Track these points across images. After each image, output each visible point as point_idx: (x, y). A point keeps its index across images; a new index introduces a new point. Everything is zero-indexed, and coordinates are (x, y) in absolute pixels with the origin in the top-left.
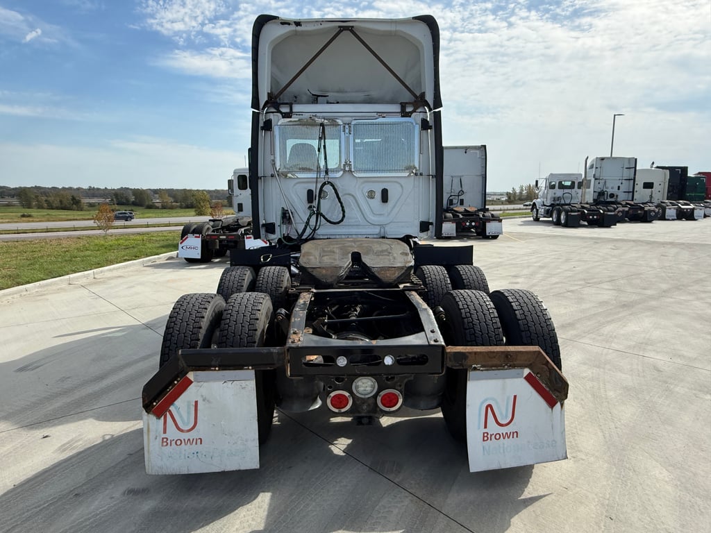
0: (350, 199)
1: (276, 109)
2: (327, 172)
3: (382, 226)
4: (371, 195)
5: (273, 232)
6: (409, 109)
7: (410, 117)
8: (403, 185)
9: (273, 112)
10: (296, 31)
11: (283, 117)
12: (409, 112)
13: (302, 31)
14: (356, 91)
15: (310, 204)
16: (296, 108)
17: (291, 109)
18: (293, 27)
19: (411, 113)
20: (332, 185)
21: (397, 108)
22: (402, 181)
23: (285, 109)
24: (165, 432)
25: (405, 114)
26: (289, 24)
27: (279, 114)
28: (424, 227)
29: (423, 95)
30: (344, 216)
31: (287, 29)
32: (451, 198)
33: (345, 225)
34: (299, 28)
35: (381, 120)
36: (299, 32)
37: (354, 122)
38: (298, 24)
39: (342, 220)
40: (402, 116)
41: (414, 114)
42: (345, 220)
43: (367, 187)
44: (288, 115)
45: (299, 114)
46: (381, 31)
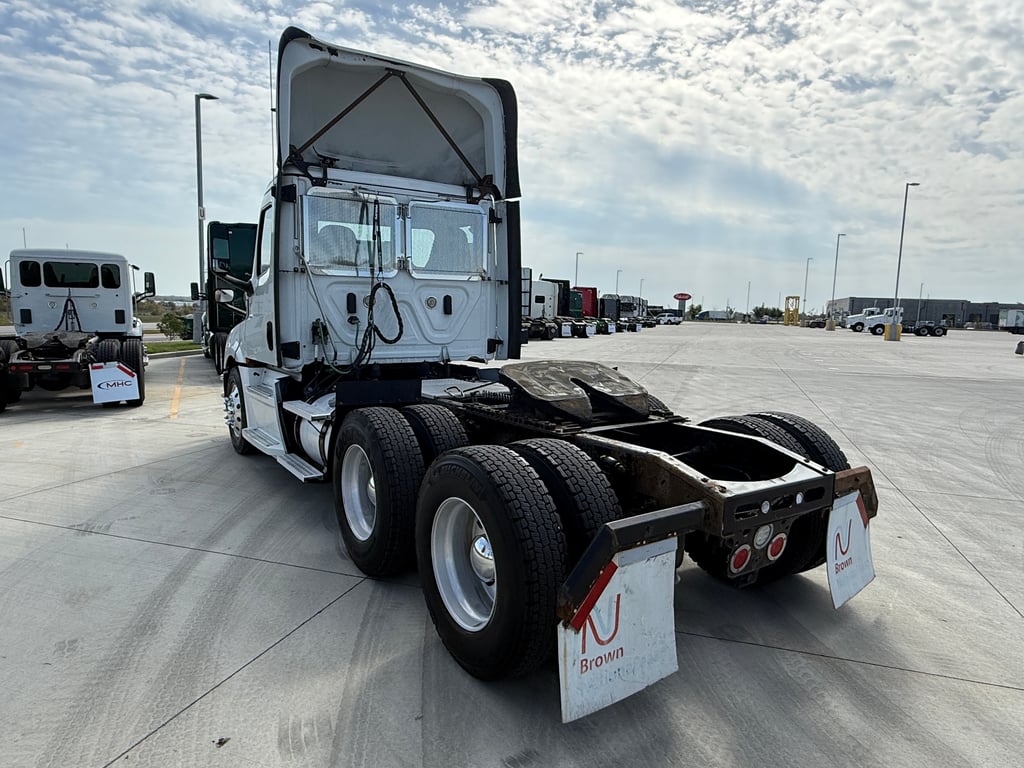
0: (405, 309)
1: (300, 170)
2: (381, 270)
3: (444, 346)
4: (431, 303)
5: (296, 356)
6: (476, 195)
7: (477, 204)
8: (470, 294)
9: (298, 175)
10: (329, 61)
11: (314, 184)
12: (476, 198)
13: (338, 63)
14: (377, 160)
15: (351, 315)
16: (332, 173)
17: (325, 173)
18: (326, 55)
19: (479, 199)
20: (389, 289)
21: (462, 191)
22: (468, 287)
23: (316, 174)
24: (584, 652)
25: (471, 200)
26: (321, 49)
27: (307, 179)
28: (493, 346)
29: (490, 178)
30: (401, 333)
31: (316, 56)
33: (403, 345)
34: (334, 58)
35: (443, 204)
36: (333, 62)
37: (412, 204)
38: (333, 51)
39: (399, 338)
40: (468, 203)
41: (482, 201)
42: (402, 338)
43: (427, 293)
44: (321, 182)
45: (338, 183)
46: (440, 87)
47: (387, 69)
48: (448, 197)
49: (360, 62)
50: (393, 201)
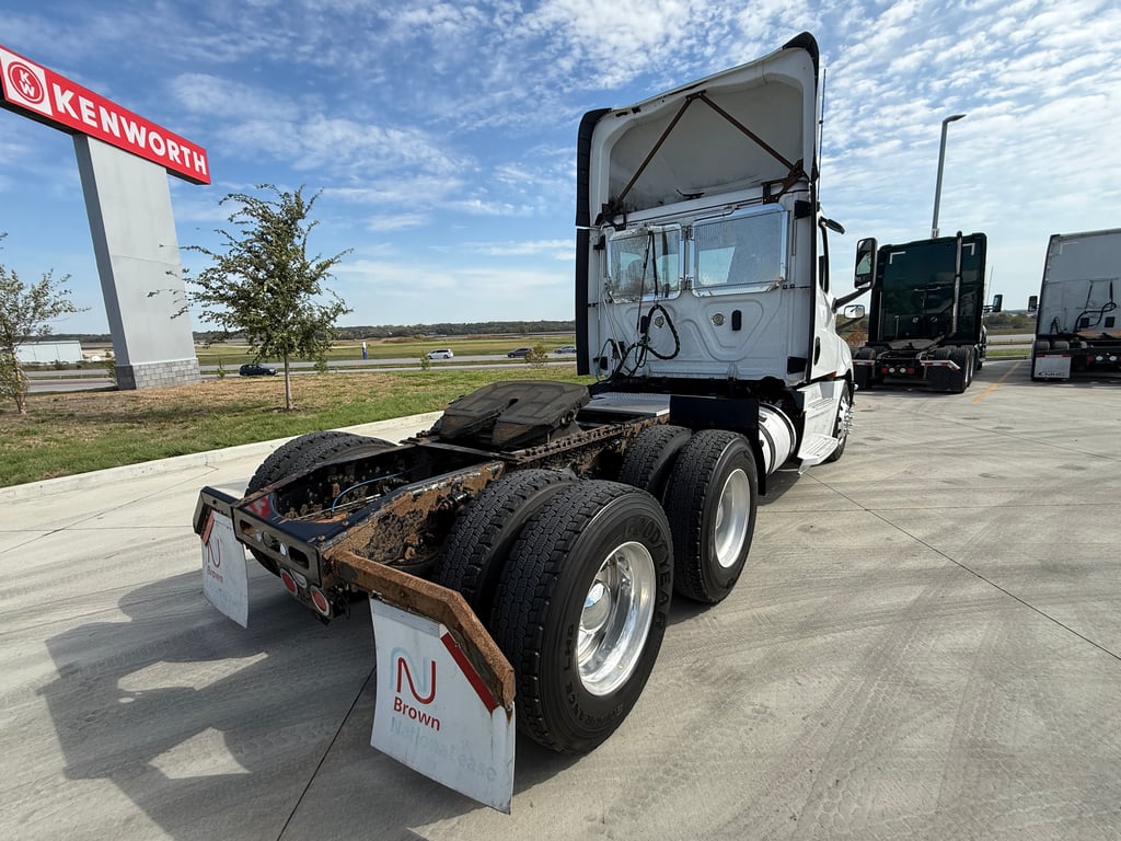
0: (690, 326)
1: (610, 222)
3: (732, 363)
4: (719, 320)
5: (606, 368)
6: (775, 192)
7: (777, 201)
8: (764, 305)
9: (607, 227)
10: (635, 119)
11: (617, 230)
12: (777, 195)
13: (643, 117)
16: (631, 217)
17: (625, 219)
18: (631, 116)
19: (779, 195)
20: (663, 310)
21: (758, 193)
22: (762, 299)
23: (619, 221)
25: (769, 198)
26: (626, 113)
27: (613, 228)
28: (794, 365)
29: (801, 163)
30: (678, 349)
31: (624, 120)
32: (1085, 316)
33: (681, 360)
34: (638, 115)
36: (639, 119)
37: (695, 224)
38: (636, 110)
39: (676, 354)
40: (764, 203)
41: (784, 196)
42: (679, 353)
43: (714, 310)
44: (620, 228)
45: (634, 223)
46: (743, 84)
47: (687, 97)
48: (740, 205)
49: (660, 106)
50: (678, 226)
